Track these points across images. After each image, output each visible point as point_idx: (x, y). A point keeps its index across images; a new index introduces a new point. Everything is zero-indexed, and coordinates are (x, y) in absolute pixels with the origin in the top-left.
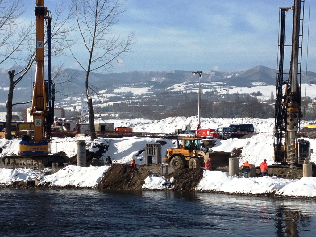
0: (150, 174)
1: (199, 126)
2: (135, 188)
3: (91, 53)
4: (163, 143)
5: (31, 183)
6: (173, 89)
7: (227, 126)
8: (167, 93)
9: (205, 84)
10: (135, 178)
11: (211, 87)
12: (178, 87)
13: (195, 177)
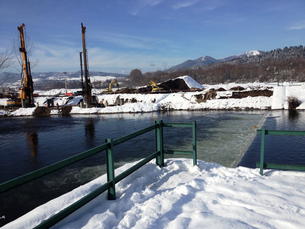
0: (52, 109)
2: (47, 114)
4: (54, 98)
5: (6, 115)
6: (49, 79)
7: (76, 92)
10: (47, 111)
12: (51, 78)
13: (69, 109)
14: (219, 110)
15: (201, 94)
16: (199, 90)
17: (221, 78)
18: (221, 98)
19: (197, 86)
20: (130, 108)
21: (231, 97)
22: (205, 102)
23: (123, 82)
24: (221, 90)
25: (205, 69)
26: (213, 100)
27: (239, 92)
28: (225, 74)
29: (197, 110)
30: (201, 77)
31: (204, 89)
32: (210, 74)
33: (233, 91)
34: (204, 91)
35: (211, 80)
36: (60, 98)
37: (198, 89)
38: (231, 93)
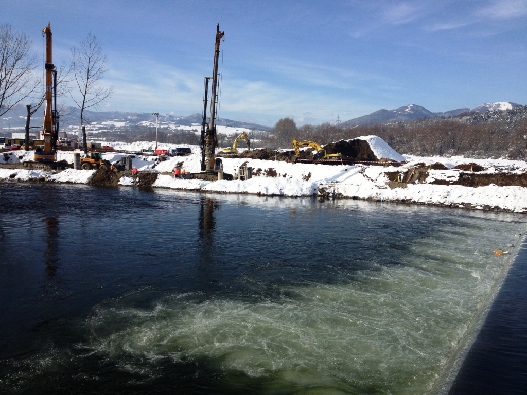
0: (123, 176)
1: (156, 148)
2: (114, 184)
3: (85, 96)
4: (133, 157)
5: (42, 179)
6: (142, 124)
7: (175, 148)
8: (138, 126)
9: (162, 122)
10: (114, 178)
11: (166, 124)
12: (145, 123)
13: (152, 178)
14: (430, 205)
15: (398, 172)
16: (396, 164)
17: (438, 145)
18: (437, 182)
19: (393, 156)
20: (260, 186)
21: (455, 183)
22: (403, 188)
23: (262, 139)
24: (438, 166)
25: (409, 127)
26: (420, 184)
27: (473, 175)
28: (446, 140)
29: (387, 202)
30: (401, 142)
31: (404, 162)
32: (418, 136)
33: (461, 171)
34: (405, 166)
35: (419, 148)
36: (144, 157)
37: (394, 161)
38: (455, 174)
